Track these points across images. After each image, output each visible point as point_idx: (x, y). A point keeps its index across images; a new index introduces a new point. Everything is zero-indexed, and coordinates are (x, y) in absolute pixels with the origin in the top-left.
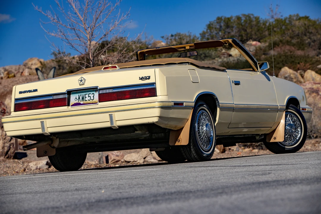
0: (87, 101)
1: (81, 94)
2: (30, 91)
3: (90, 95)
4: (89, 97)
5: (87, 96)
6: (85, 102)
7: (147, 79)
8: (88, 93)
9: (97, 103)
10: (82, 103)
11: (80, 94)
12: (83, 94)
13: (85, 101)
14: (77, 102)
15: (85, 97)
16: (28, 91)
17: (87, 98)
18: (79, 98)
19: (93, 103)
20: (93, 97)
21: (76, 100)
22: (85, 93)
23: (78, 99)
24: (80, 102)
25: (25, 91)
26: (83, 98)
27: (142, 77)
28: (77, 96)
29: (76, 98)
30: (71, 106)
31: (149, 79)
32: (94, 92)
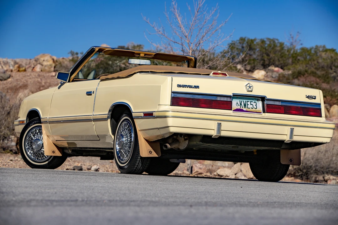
0: (250, 108)
1: (243, 100)
2: (190, 87)
3: (252, 103)
4: (251, 104)
5: (249, 103)
6: (248, 110)
7: (313, 98)
8: (250, 101)
9: (261, 113)
10: (244, 109)
11: (241, 100)
12: (245, 101)
13: (248, 108)
14: (239, 107)
15: (248, 105)
16: (188, 86)
17: (250, 106)
18: (241, 104)
19: (256, 112)
20: (256, 105)
21: (238, 105)
22: (247, 100)
23: (239, 105)
24: (243, 109)
25: (185, 85)
26: (245, 105)
27: (309, 96)
28: (238, 101)
29: (237, 104)
30: (233, 111)
31: (315, 99)
32: (256, 101)
